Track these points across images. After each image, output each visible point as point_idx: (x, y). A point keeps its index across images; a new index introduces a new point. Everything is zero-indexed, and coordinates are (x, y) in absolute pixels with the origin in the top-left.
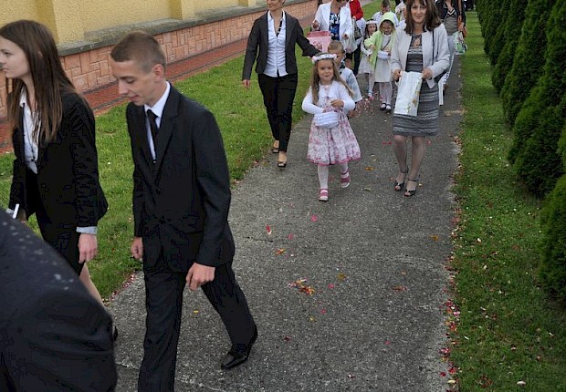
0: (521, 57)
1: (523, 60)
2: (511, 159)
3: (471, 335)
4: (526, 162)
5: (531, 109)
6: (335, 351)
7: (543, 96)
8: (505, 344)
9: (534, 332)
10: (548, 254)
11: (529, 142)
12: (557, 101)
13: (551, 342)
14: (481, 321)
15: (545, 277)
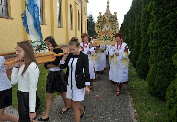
0: (135, 51)
1: (135, 52)
2: (136, 71)
3: (137, 102)
4: (140, 71)
5: (140, 60)
6: (108, 107)
7: (142, 57)
8: (144, 103)
9: (149, 101)
10: (149, 85)
11: (140, 67)
12: (145, 58)
13: (153, 102)
14: (138, 100)
15: (149, 90)
